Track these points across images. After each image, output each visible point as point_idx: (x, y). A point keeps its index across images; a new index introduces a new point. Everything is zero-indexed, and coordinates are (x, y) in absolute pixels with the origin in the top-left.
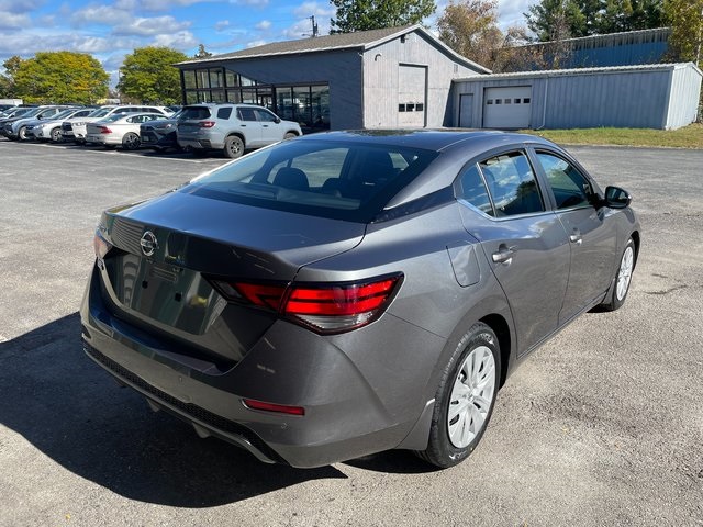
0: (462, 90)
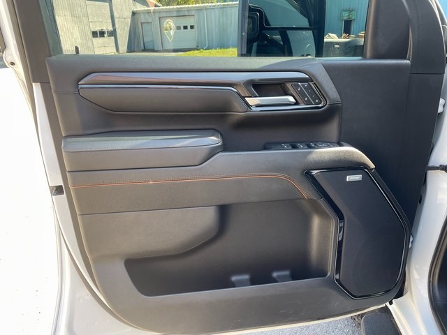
0: (142, 18)
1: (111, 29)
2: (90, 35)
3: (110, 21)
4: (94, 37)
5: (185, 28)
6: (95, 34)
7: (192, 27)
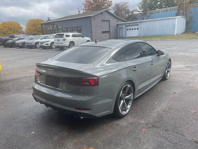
1: (108, 30)
2: (101, 33)
3: (109, 28)
4: (103, 33)
5: (135, 29)
6: (103, 32)
7: (138, 29)
